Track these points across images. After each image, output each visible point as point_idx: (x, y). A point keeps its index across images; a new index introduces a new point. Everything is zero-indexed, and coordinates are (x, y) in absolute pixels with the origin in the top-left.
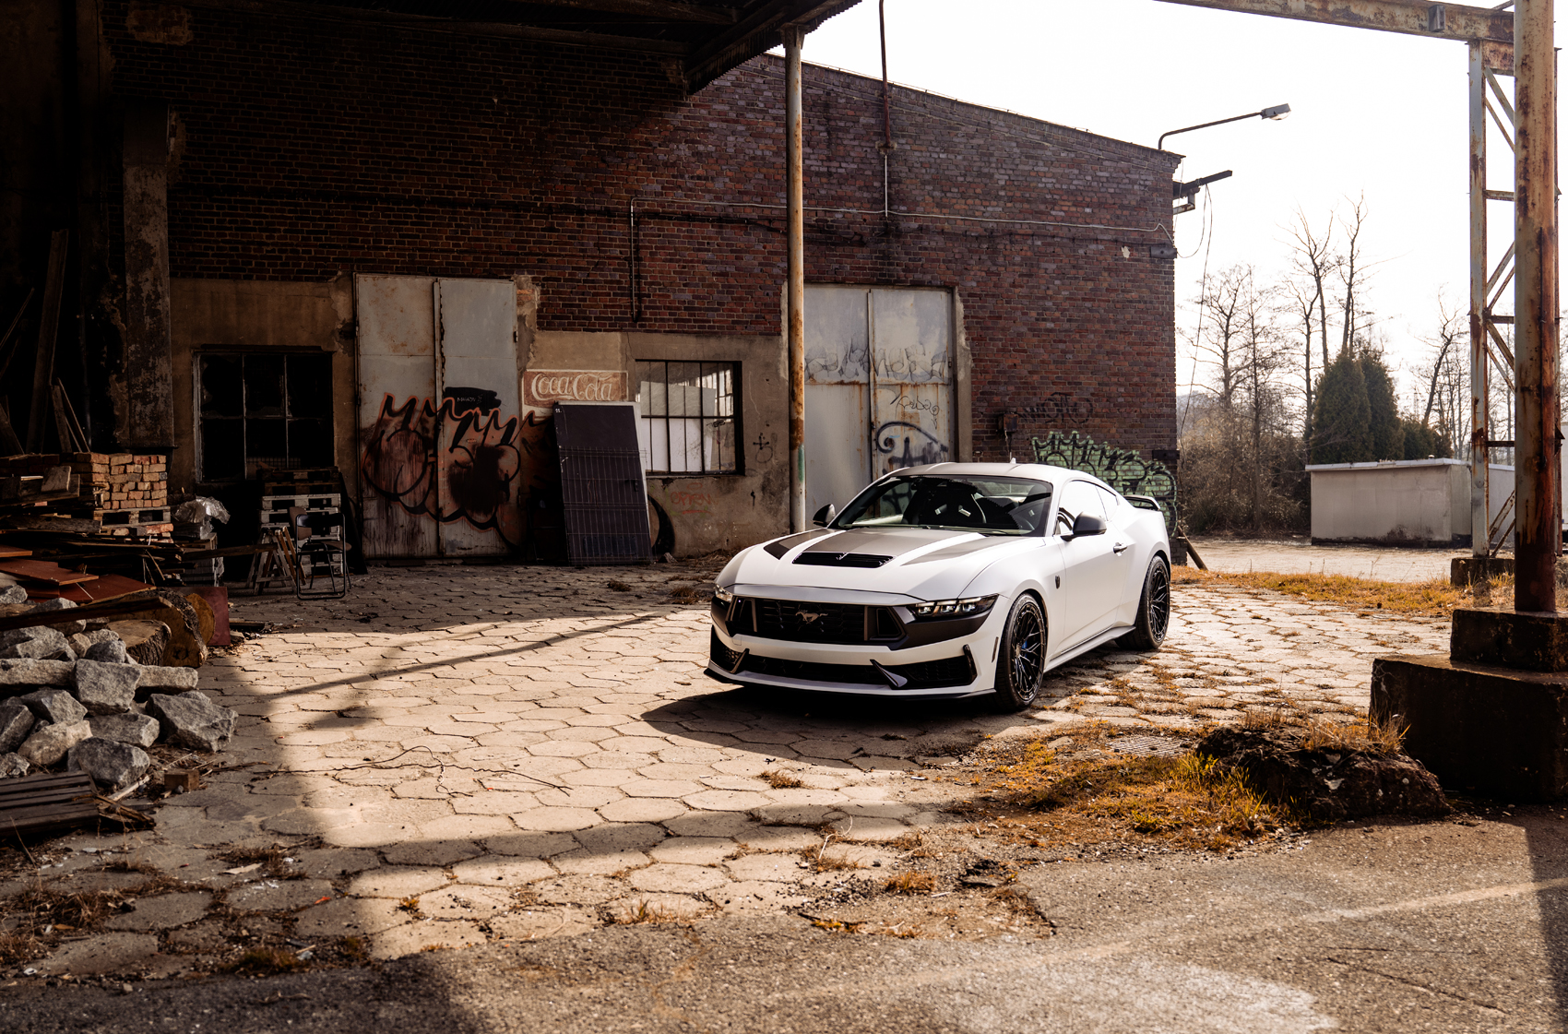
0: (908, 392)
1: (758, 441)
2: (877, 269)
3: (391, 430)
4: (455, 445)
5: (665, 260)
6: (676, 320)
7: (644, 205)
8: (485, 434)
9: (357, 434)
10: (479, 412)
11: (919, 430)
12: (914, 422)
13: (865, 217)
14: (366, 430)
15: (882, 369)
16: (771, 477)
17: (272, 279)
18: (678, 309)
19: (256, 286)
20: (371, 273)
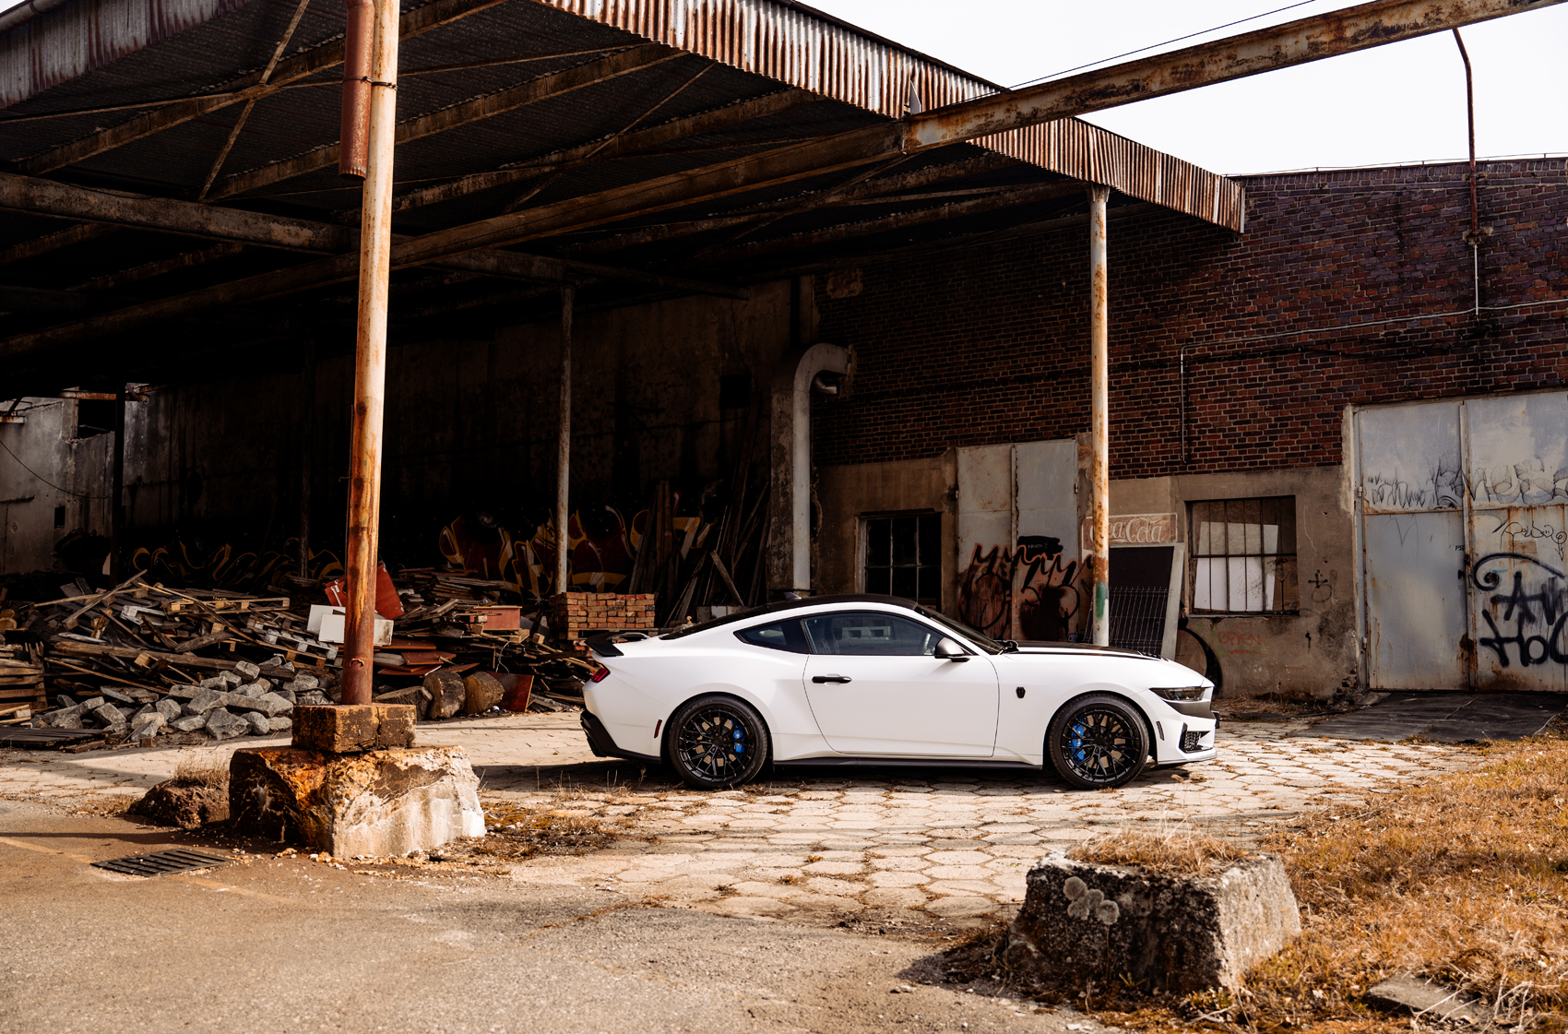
0: (1517, 517)
1: (1314, 579)
2: (1468, 377)
3: (979, 574)
4: (1026, 586)
5: (1216, 401)
6: (1226, 459)
7: (1194, 351)
8: (1050, 577)
9: (957, 575)
10: (1045, 557)
11: (1536, 562)
12: (1527, 553)
13: (1449, 320)
14: (962, 575)
15: (1480, 492)
16: (1330, 618)
17: (905, 458)
18: (1229, 447)
19: (895, 465)
20: (969, 445)
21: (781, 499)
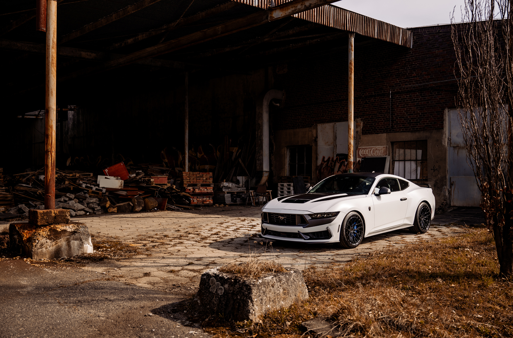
1: (433, 168)
3: (324, 166)
4: (339, 170)
5: (402, 107)
6: (404, 127)
7: (395, 90)
8: (346, 167)
10: (345, 161)
14: (318, 166)
16: (438, 182)
17: (301, 128)
18: (406, 123)
19: (298, 130)
20: (321, 123)
21: (259, 141)
